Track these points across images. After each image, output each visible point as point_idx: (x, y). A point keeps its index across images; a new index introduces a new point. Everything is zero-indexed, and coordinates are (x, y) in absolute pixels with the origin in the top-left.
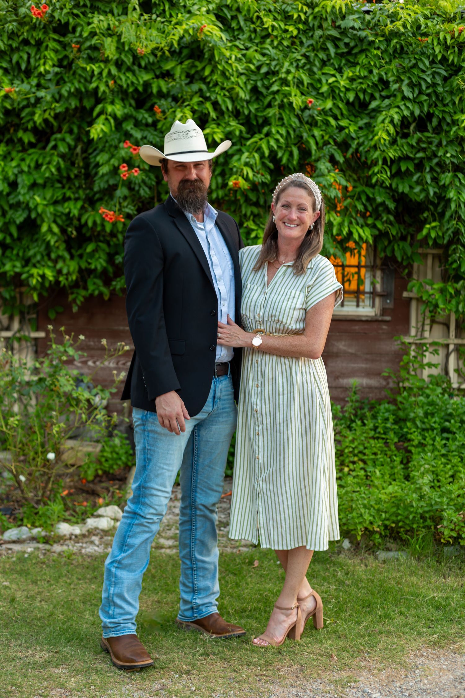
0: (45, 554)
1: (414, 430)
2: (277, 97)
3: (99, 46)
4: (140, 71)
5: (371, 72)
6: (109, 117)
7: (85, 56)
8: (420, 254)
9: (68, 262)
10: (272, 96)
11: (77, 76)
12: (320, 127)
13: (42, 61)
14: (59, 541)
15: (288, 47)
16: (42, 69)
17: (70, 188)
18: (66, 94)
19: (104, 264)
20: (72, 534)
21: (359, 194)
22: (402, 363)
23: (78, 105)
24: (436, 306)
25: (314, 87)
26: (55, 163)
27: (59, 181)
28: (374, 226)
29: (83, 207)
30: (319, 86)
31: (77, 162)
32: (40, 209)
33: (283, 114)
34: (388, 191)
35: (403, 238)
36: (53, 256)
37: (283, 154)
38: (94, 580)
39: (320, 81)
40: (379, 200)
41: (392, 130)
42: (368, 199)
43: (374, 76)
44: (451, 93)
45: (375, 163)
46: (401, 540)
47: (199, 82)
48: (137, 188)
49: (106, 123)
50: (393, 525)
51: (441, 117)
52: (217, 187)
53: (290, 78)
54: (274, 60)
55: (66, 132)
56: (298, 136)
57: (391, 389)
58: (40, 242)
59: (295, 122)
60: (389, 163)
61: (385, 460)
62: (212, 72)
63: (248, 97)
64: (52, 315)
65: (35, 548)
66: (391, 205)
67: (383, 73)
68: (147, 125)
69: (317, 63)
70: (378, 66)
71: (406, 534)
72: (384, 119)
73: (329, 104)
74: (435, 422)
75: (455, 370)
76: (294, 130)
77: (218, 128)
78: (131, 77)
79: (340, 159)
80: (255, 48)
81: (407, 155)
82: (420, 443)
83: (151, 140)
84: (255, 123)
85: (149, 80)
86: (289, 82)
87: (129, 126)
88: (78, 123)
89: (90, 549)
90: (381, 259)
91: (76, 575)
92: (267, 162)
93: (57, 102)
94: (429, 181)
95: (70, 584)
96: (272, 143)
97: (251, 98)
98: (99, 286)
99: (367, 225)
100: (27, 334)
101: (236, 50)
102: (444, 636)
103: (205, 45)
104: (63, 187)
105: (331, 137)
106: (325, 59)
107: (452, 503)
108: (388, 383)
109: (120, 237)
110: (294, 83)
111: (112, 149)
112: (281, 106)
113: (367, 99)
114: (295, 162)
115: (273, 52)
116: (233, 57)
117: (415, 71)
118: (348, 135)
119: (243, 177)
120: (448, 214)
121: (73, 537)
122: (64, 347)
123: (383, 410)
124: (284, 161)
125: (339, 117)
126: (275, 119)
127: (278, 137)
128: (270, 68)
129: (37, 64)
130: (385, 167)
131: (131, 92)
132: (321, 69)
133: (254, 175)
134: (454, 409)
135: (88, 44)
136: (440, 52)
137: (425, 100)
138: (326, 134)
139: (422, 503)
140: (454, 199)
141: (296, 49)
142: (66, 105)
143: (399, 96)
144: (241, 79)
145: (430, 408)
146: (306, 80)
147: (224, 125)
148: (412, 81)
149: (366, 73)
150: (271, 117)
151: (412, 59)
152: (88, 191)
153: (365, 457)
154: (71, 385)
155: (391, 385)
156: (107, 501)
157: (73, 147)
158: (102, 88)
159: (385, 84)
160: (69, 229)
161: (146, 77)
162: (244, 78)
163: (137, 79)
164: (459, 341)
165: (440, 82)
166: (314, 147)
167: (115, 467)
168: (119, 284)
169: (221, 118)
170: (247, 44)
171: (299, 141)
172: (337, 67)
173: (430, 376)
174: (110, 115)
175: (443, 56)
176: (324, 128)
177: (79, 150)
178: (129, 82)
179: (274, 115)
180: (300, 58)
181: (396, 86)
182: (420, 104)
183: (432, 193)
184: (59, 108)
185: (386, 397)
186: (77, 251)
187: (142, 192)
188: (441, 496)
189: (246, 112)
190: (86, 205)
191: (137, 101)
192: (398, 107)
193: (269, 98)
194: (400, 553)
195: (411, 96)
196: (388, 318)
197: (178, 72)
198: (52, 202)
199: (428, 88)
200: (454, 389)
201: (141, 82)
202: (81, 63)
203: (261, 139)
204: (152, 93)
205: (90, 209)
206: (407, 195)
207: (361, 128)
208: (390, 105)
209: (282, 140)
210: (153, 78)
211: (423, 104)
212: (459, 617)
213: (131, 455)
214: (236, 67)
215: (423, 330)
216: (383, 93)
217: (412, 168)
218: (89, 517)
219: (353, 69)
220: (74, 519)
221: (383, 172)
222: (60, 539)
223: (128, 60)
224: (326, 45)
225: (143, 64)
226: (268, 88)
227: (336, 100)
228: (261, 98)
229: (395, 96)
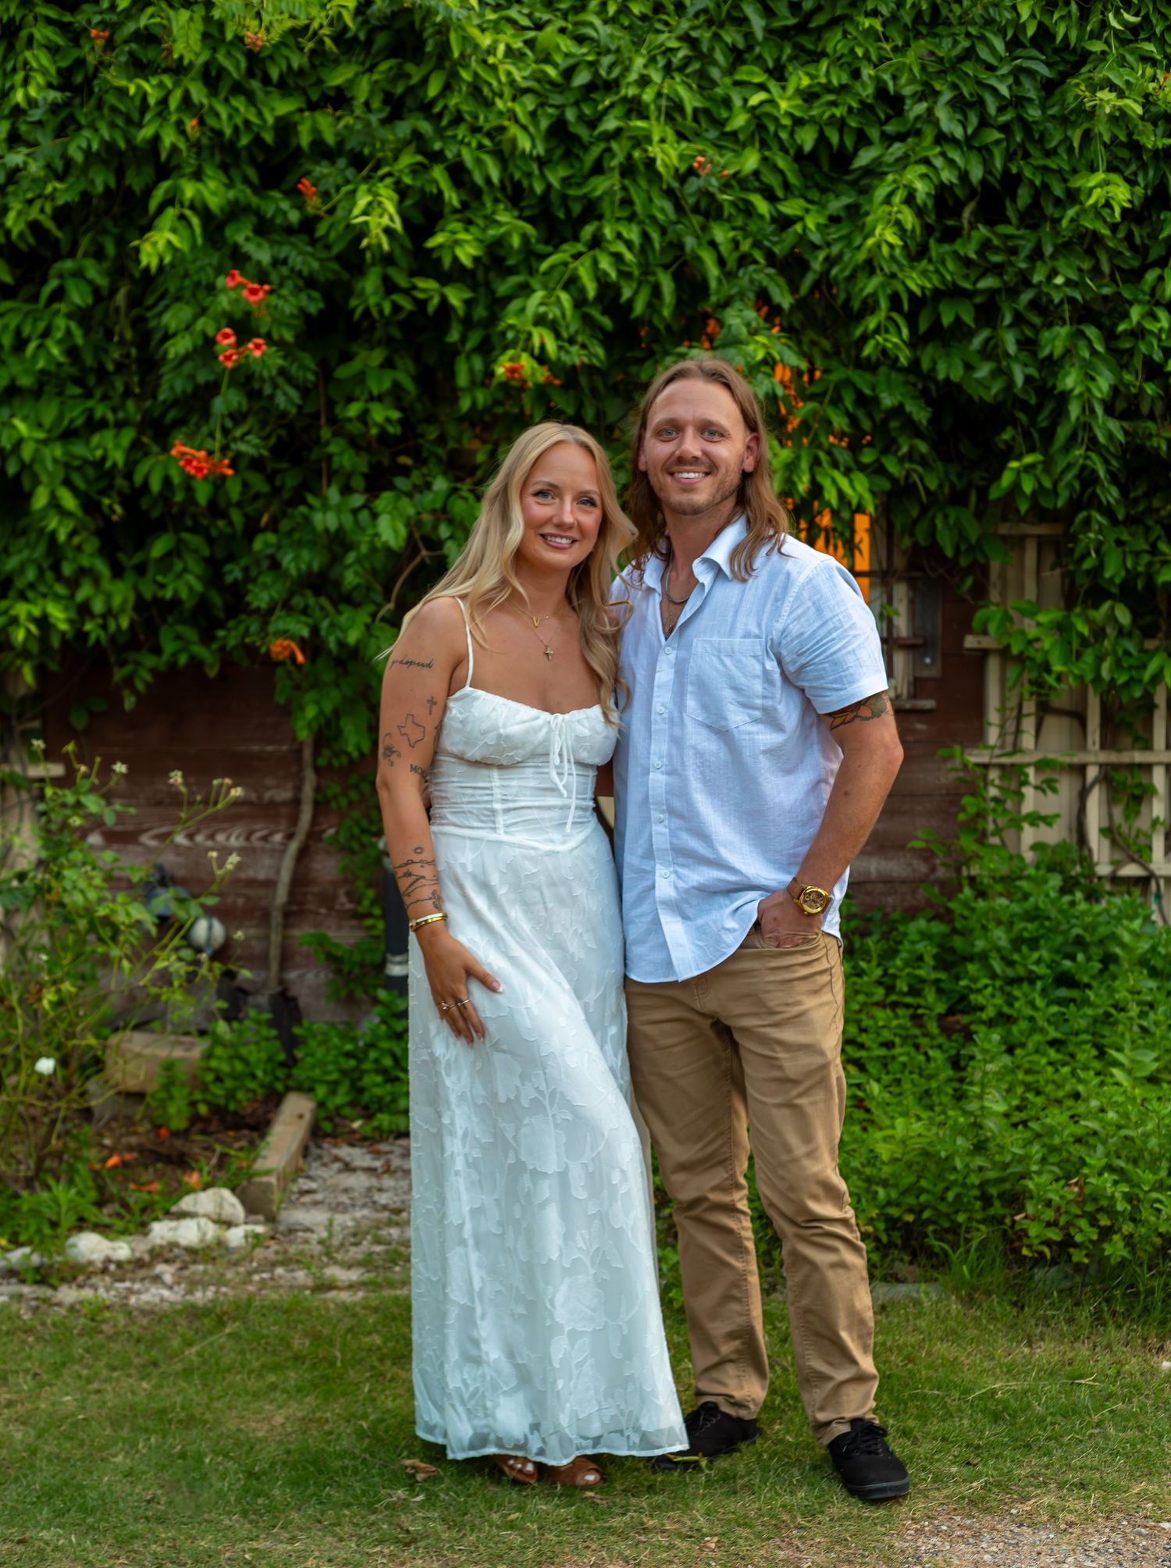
0: (35, 1310)
1: (986, 981)
2: (614, 146)
3: (158, 31)
4: (267, 93)
5: (856, 74)
6: (188, 213)
7: (123, 59)
8: (1005, 539)
9: (107, 584)
10: (602, 146)
11: (106, 111)
12: (729, 219)
13: (19, 77)
14: (74, 1278)
15: (644, 18)
16: (19, 96)
17: (105, 397)
18: (79, 157)
19: (198, 587)
20: (108, 1260)
21: (837, 388)
22: (962, 817)
23: (112, 184)
24: (1046, 667)
25: (711, 117)
26: (59, 335)
27: (78, 381)
28: (879, 470)
29: (136, 445)
30: (725, 114)
31: (117, 329)
32: (27, 452)
33: (632, 191)
34: (912, 378)
35: (958, 499)
36: (67, 569)
37: (636, 293)
38: (150, 1369)
39: (727, 102)
40: (888, 401)
41: (909, 219)
42: (861, 400)
43: (864, 85)
44: (1065, 121)
45: (869, 307)
46: (930, 1253)
47: (417, 114)
48: (267, 390)
49: (181, 226)
50: (910, 1218)
51: (1038, 182)
52: (473, 383)
53: (648, 96)
54: (608, 51)
55: (86, 255)
56: (671, 244)
57: (942, 884)
58: (33, 536)
59: (663, 209)
60: (906, 307)
61: (912, 1059)
62: (447, 88)
63: (540, 150)
64: (79, 721)
65: (12, 1296)
66: (921, 415)
67: (887, 77)
68: (289, 230)
69: (719, 56)
70: (874, 58)
71: (941, 1240)
72: (891, 194)
73: (751, 161)
74: (1038, 962)
75: (1103, 831)
76: (663, 231)
77: (467, 230)
78: (242, 109)
79: (784, 299)
80: (561, 23)
81: (954, 284)
82: (1000, 1014)
83: (298, 267)
84: (561, 214)
85: (290, 114)
86: (647, 106)
87: (240, 234)
88: (115, 231)
89: (151, 1295)
90: (904, 552)
91: (105, 1360)
92: (595, 313)
93: (61, 178)
94: (1012, 348)
95: (89, 1381)
96: (605, 264)
97: (549, 151)
98: (188, 643)
99: (862, 468)
100: (18, 769)
101: (510, 31)
102: (999, 1484)
103: (424, 19)
104: (89, 395)
105: (757, 244)
106: (741, 45)
107: (1054, 1158)
108: (933, 869)
109: (237, 517)
110: (659, 109)
111: (201, 294)
112: (628, 170)
113: (849, 143)
114: (666, 313)
115: (603, 31)
116: (501, 48)
117: (969, 68)
118: (803, 238)
119: (532, 355)
120: (1062, 433)
121: (112, 1267)
122: (77, 793)
123: (913, 936)
124: (639, 308)
125: (780, 193)
126: (612, 203)
127: (621, 248)
128: (596, 74)
129: (8, 85)
130: (895, 315)
131: (247, 147)
132: (731, 71)
133: (560, 348)
134: (1085, 929)
135: (130, 28)
136: (1033, 16)
137: (997, 142)
138: (745, 237)
139: (979, 1161)
140: (1077, 392)
141: (667, 24)
142: (82, 186)
143: (929, 135)
144: (523, 105)
145: (1030, 926)
146: (690, 101)
147: (481, 222)
148: (961, 94)
149: (845, 78)
150: (600, 198)
151: (961, 38)
152: (148, 404)
153: (863, 1054)
154: (97, 888)
155: (941, 873)
156: (206, 1178)
157: (105, 292)
158: (169, 138)
159: (894, 103)
160: (106, 501)
161: (284, 107)
162: (530, 103)
163: (260, 114)
164: (1112, 757)
165: (1032, 94)
166: (713, 271)
167: (240, 1095)
168: (233, 634)
169: (474, 204)
170: (537, 15)
171: (676, 259)
172: (771, 64)
173: (1037, 847)
174: (192, 207)
175: (1040, 25)
176: (739, 222)
177: (121, 298)
178: (239, 121)
179: (609, 192)
180: (674, 44)
181: (921, 108)
182: (985, 152)
183: (1019, 380)
184: (64, 193)
185: (929, 904)
186: (130, 557)
187: (281, 400)
188: (1028, 1143)
189: (539, 188)
190: (145, 440)
191: (260, 168)
192: (926, 161)
193: (596, 151)
194: (923, 1286)
195: (959, 132)
196: (928, 704)
197: (362, 91)
198: (57, 432)
199: (1001, 110)
200: (1100, 878)
201: (270, 120)
202: (114, 77)
203: (577, 256)
204: (299, 148)
205: (155, 449)
206: (958, 387)
207: (834, 220)
208: (906, 156)
209: (629, 256)
210: (301, 110)
211: (991, 154)
212: (1048, 1439)
213: (282, 1064)
214: (509, 74)
215: (1018, 731)
216: (890, 128)
217: (968, 318)
218: (157, 1219)
219: (811, 69)
220: (119, 1224)
221: (892, 329)
222: (77, 1273)
223: (234, 66)
224: (741, 10)
225: (274, 74)
226: (592, 124)
227: (769, 149)
228: (576, 150)
229: (918, 133)
